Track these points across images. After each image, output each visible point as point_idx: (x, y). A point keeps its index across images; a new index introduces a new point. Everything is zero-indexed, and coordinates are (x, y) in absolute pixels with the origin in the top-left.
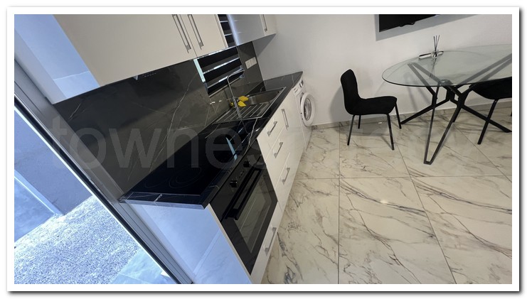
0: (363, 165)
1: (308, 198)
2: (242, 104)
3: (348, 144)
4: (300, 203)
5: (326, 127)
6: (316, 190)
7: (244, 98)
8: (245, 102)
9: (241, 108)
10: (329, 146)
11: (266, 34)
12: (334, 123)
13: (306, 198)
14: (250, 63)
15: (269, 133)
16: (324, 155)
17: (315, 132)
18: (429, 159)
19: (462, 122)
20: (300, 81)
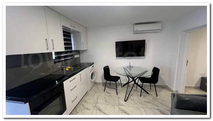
0: (106, 99)
1: (82, 111)
2: (67, 69)
3: (104, 91)
4: (78, 112)
5: (99, 83)
6: (86, 107)
7: (69, 67)
8: (69, 69)
9: (66, 70)
10: (98, 91)
11: (82, 49)
12: (102, 83)
13: (81, 111)
14: (76, 56)
15: (70, 81)
16: (95, 94)
17: (95, 85)
18: (126, 100)
19: (138, 89)
20: (92, 66)
